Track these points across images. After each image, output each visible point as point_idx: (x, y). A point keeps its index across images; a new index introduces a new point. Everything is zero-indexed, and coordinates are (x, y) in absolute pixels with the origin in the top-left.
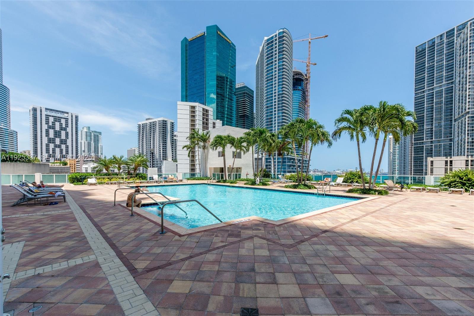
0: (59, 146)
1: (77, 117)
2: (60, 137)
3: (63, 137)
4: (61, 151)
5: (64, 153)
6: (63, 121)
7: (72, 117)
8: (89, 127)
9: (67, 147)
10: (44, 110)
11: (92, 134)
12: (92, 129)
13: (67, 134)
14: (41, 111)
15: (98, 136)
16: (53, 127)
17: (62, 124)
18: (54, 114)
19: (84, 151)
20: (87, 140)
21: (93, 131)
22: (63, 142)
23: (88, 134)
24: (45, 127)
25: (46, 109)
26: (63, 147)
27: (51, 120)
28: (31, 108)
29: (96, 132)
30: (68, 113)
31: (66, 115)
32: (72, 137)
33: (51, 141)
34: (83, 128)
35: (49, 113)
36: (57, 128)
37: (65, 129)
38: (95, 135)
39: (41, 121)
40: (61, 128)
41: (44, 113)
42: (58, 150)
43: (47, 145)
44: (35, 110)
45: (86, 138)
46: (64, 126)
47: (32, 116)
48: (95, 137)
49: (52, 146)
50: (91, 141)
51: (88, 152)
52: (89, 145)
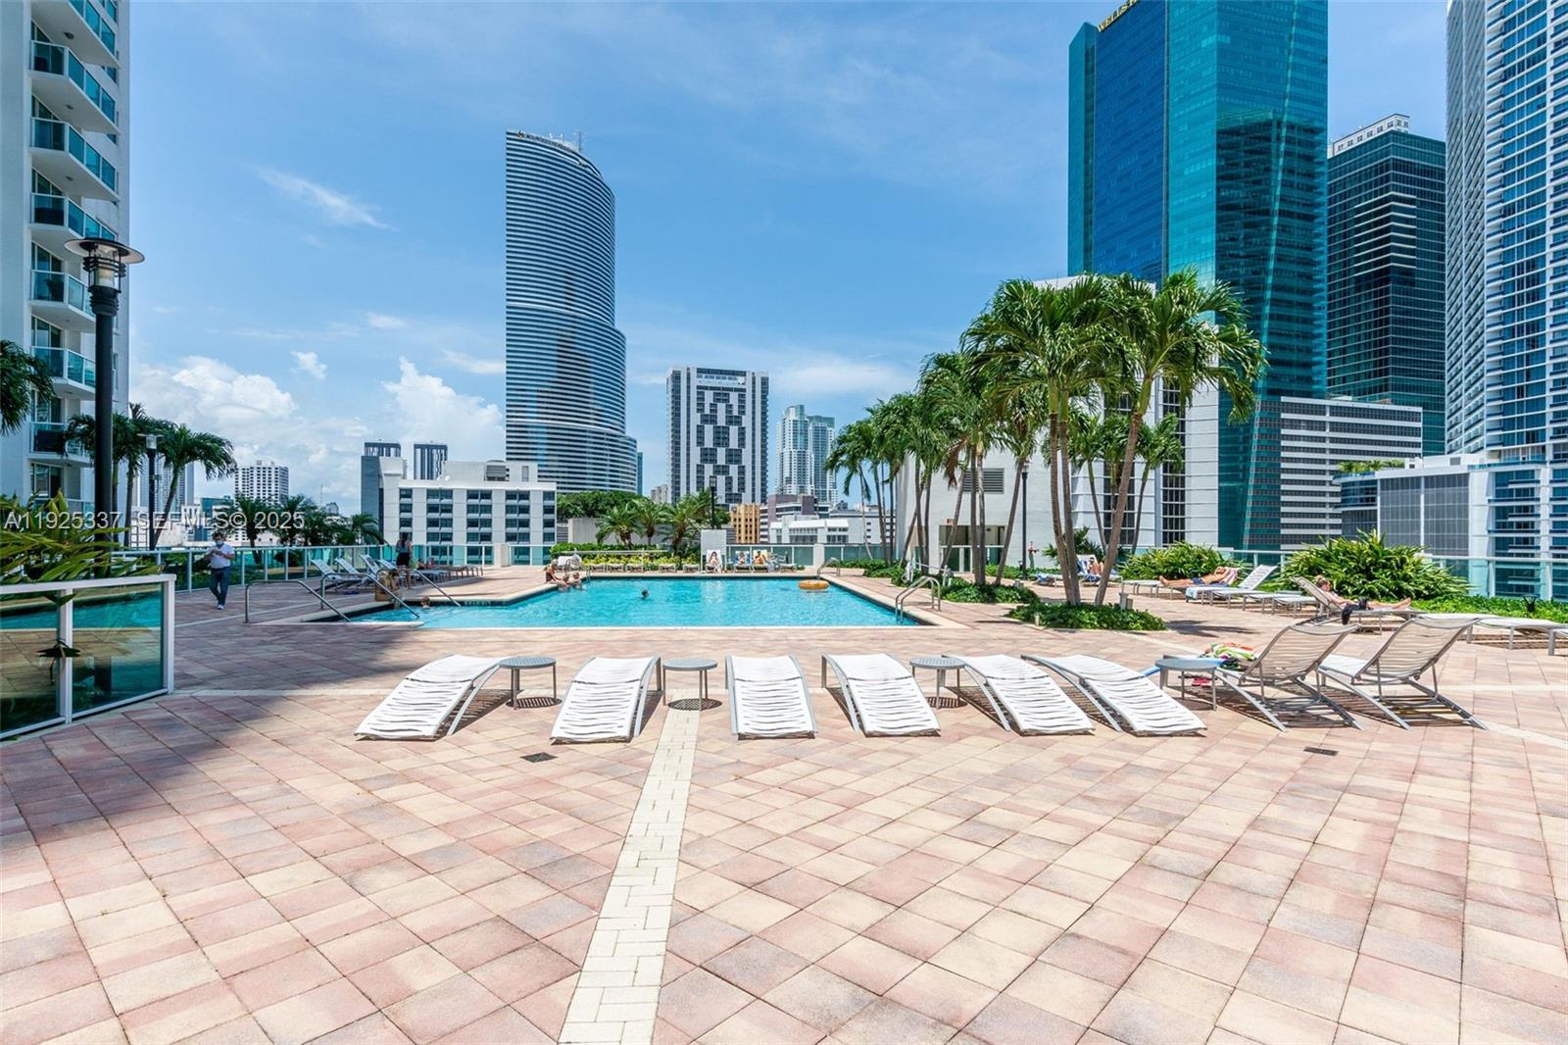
0: (723, 470)
1: (765, 382)
2: (727, 445)
3: (734, 444)
4: (729, 481)
5: (735, 490)
6: (734, 398)
7: (754, 383)
8: (802, 407)
9: (742, 471)
10: (694, 374)
11: (810, 428)
12: (808, 412)
13: (742, 433)
14: (688, 379)
15: (824, 430)
16: (711, 419)
17: (731, 406)
18: (715, 382)
19: (789, 481)
20: (795, 447)
21: (811, 418)
22: (734, 457)
23: (800, 429)
24: (696, 419)
25: (700, 371)
26: (733, 469)
27: (709, 396)
28: (670, 373)
29: (819, 418)
30: (743, 374)
31: (741, 379)
32: (753, 440)
33: (708, 457)
34: (788, 411)
35: (705, 381)
36: (721, 421)
37: (737, 421)
38: (816, 429)
39: (688, 404)
40: (733, 420)
41: (695, 382)
42: (721, 480)
43: (700, 470)
44: (676, 377)
45: (795, 441)
46: (735, 413)
47: (671, 394)
48: (816, 436)
49: (709, 469)
50: (806, 448)
51: (799, 482)
52: (802, 458)
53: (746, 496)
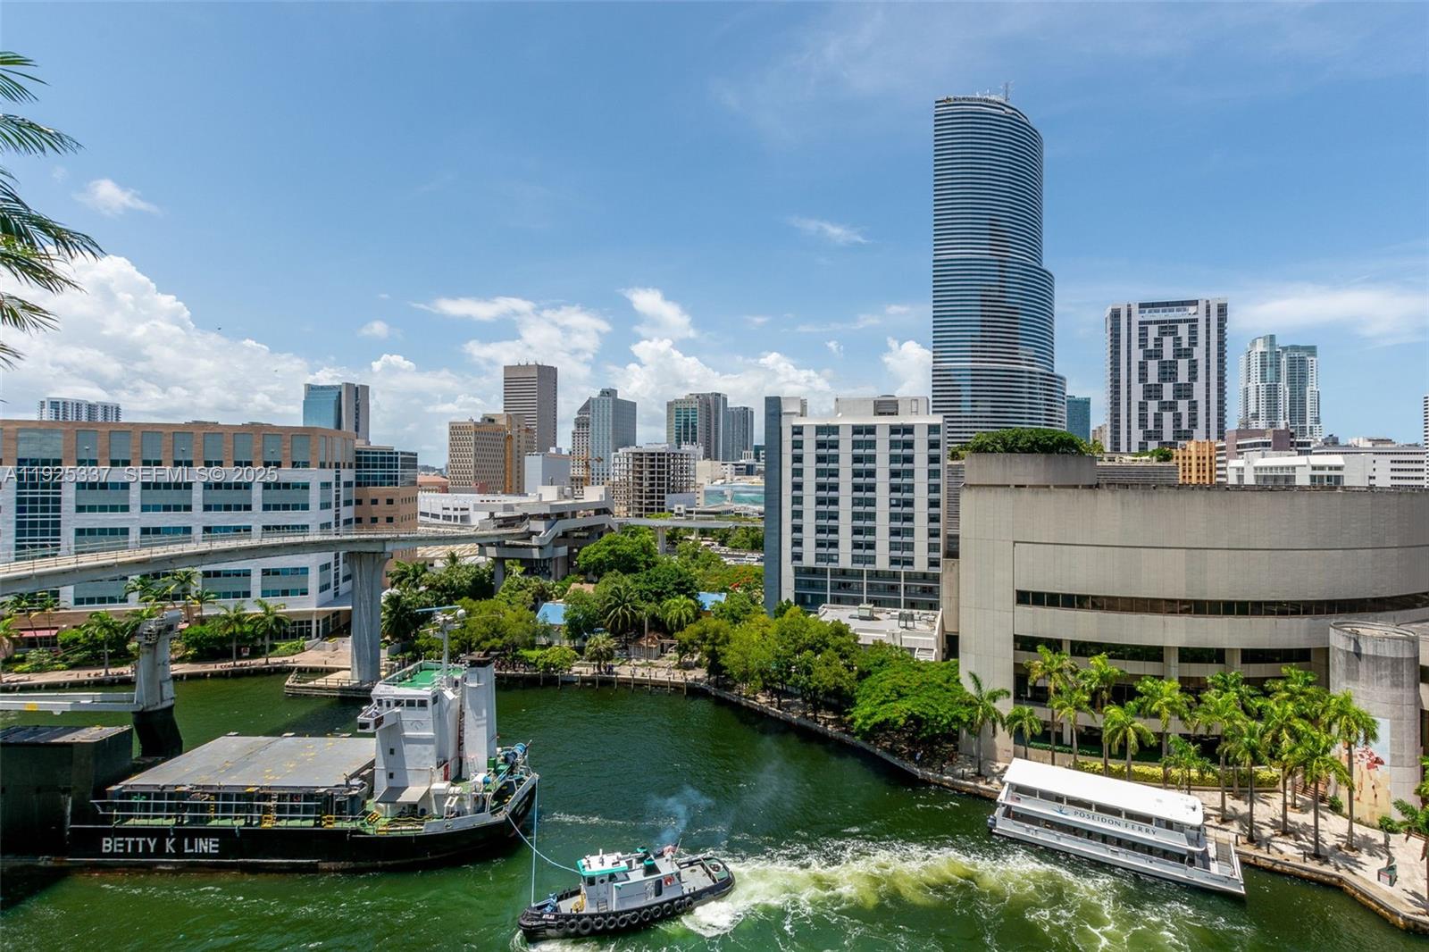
0: (1172, 406)
1: (1222, 310)
2: (1175, 379)
3: (1183, 377)
4: (1177, 419)
5: (1185, 426)
6: (1183, 330)
7: (1208, 311)
8: (1272, 337)
9: (1193, 406)
10: (1135, 309)
11: (1284, 359)
12: (1280, 342)
13: (1193, 367)
14: (1129, 315)
15: (1302, 361)
16: (1157, 354)
17: (1179, 338)
18: (1161, 315)
19: (1256, 416)
20: (1263, 380)
21: (1285, 349)
22: (1184, 392)
23: (1270, 361)
24: (1138, 355)
25: (1142, 306)
26: (1183, 406)
27: (1153, 331)
28: (1109, 311)
29: (1295, 348)
30: (1195, 303)
31: (1192, 309)
32: (1208, 373)
33: (1152, 394)
34: (1254, 343)
35: (1148, 316)
36: (1168, 354)
37: (1188, 353)
38: (1292, 360)
39: (1129, 341)
40: (1179, 353)
41: (1137, 317)
42: (1168, 417)
43: (1143, 407)
44: (1116, 315)
45: (1263, 374)
46: (1185, 345)
47: (1109, 333)
48: (1292, 367)
49: (1153, 406)
50: (1278, 379)
51: (1269, 417)
52: (1272, 392)
53: (1199, 433)
